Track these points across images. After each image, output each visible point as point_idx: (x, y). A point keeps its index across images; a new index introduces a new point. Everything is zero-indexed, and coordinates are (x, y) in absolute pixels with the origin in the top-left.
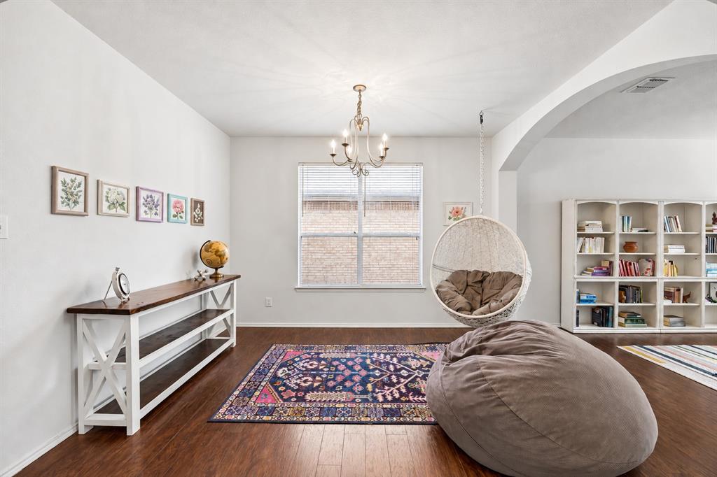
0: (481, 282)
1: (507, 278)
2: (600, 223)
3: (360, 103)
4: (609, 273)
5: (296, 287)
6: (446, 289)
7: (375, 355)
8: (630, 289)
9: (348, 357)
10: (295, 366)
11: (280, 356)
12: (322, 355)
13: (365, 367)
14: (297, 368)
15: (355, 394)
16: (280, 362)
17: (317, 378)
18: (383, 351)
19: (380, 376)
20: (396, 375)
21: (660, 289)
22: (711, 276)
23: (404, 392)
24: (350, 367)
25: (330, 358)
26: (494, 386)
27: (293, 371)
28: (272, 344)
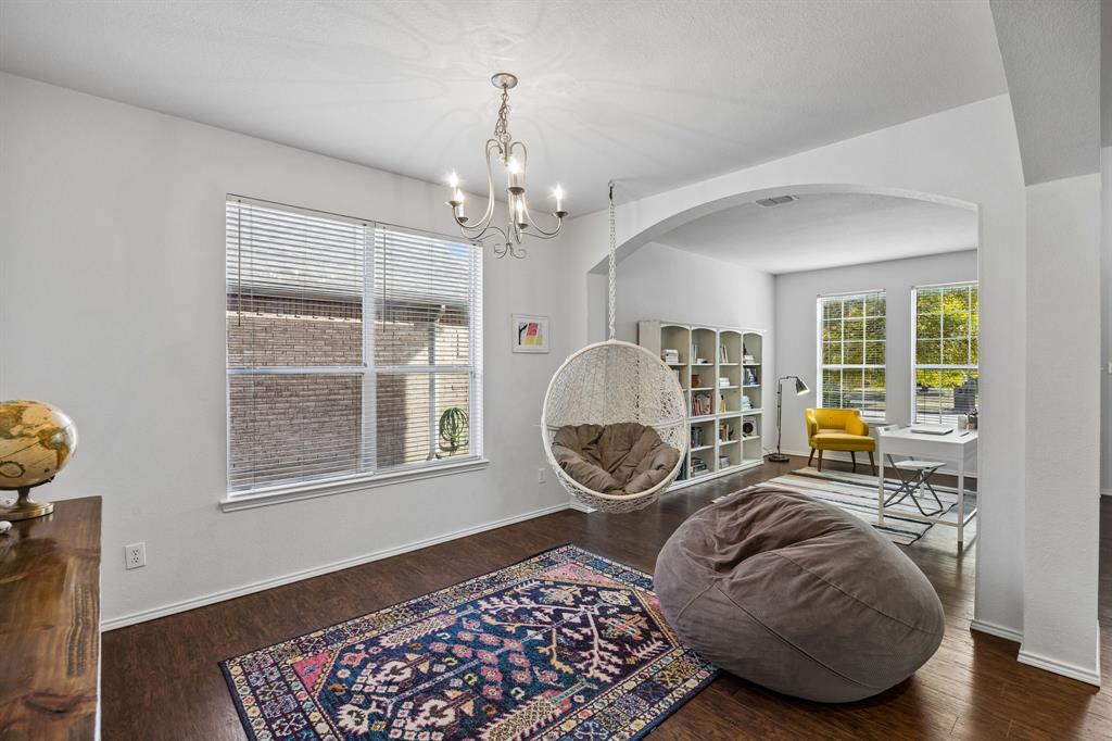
0: (596, 442)
1: (635, 431)
2: (675, 351)
5: (222, 502)
6: (576, 459)
7: (484, 605)
8: (697, 431)
9: (444, 627)
10: (361, 692)
11: (290, 691)
12: (384, 642)
13: (500, 632)
14: (374, 693)
15: (560, 690)
16: (312, 698)
17: (450, 694)
18: (487, 592)
19: (548, 639)
20: (564, 626)
21: (717, 427)
22: (744, 409)
23: (616, 649)
24: (476, 644)
25: (412, 641)
26: (841, 588)
27: (374, 704)
28: (221, 665)
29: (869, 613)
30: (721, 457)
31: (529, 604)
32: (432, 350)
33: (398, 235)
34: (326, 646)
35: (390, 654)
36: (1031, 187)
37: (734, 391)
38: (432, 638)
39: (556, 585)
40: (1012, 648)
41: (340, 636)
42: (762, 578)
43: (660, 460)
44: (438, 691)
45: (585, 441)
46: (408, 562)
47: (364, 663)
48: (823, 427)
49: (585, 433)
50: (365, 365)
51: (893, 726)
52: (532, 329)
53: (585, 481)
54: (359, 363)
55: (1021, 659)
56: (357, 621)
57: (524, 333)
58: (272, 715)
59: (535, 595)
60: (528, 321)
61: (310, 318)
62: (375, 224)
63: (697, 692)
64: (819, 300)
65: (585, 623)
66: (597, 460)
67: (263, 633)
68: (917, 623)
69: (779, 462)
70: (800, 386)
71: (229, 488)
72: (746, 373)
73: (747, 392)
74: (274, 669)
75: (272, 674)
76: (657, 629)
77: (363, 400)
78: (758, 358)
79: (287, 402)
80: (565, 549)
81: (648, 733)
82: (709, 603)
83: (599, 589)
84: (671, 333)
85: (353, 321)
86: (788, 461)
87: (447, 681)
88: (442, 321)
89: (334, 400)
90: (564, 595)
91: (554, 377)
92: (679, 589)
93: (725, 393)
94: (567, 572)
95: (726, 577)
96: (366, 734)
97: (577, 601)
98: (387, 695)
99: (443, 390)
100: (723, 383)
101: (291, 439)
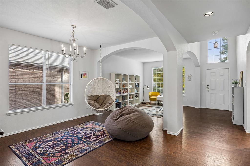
0: (98, 99)
1: (106, 96)
2: (119, 79)
3: (73, 31)
4: (120, 93)
5: (7, 113)
6: (92, 102)
7: (70, 132)
8: (124, 97)
9: (61, 136)
10: (42, 147)
11: (25, 148)
12: (47, 140)
13: (73, 136)
14: (44, 147)
15: (83, 143)
16: (31, 149)
17: (60, 146)
18: (71, 130)
19: (83, 136)
20: (87, 134)
21: (129, 96)
22: (135, 92)
23: (96, 137)
24: (68, 138)
25: (53, 139)
26: (133, 121)
27: (44, 149)
28: (9, 146)
29: (137, 125)
30: (130, 103)
31: (80, 131)
32: (62, 79)
33: (52, 53)
34: (34, 141)
35: (48, 141)
36: (168, 52)
37: (133, 88)
38: (58, 138)
39: (87, 128)
40: (166, 131)
41: (37, 139)
42: (121, 120)
43: (110, 102)
44: (58, 146)
45: (95, 99)
46: (54, 126)
47: (42, 143)
48: (152, 96)
49: (95, 97)
50: (43, 82)
51: (141, 143)
52: (85, 74)
53: (94, 106)
54: (42, 82)
55: (167, 133)
56: (41, 137)
57: (83, 75)
58: (22, 152)
59: (82, 130)
60: (83, 73)
61: (28, 70)
62: (46, 51)
63: (109, 142)
64: (152, 68)
65: (91, 133)
66: (98, 103)
67: (18, 140)
68: (146, 126)
69: (144, 104)
70: (148, 87)
71: (9, 111)
72: (136, 84)
73: (136, 88)
74: (22, 146)
75: (21, 146)
76: (105, 133)
77: (43, 91)
78: (139, 81)
79: (21, 92)
80: (90, 122)
81: (98, 148)
82: (112, 126)
83: (96, 128)
84: (118, 75)
85: (40, 71)
86: (145, 103)
87: (60, 144)
88: (65, 72)
89: (35, 91)
90: (88, 129)
91: (88, 85)
92: (108, 124)
93: (131, 89)
94: (89, 125)
95: (115, 121)
96: (42, 153)
97: (90, 130)
98: (47, 147)
99: (65, 89)
100: (131, 86)
101: (22, 102)
